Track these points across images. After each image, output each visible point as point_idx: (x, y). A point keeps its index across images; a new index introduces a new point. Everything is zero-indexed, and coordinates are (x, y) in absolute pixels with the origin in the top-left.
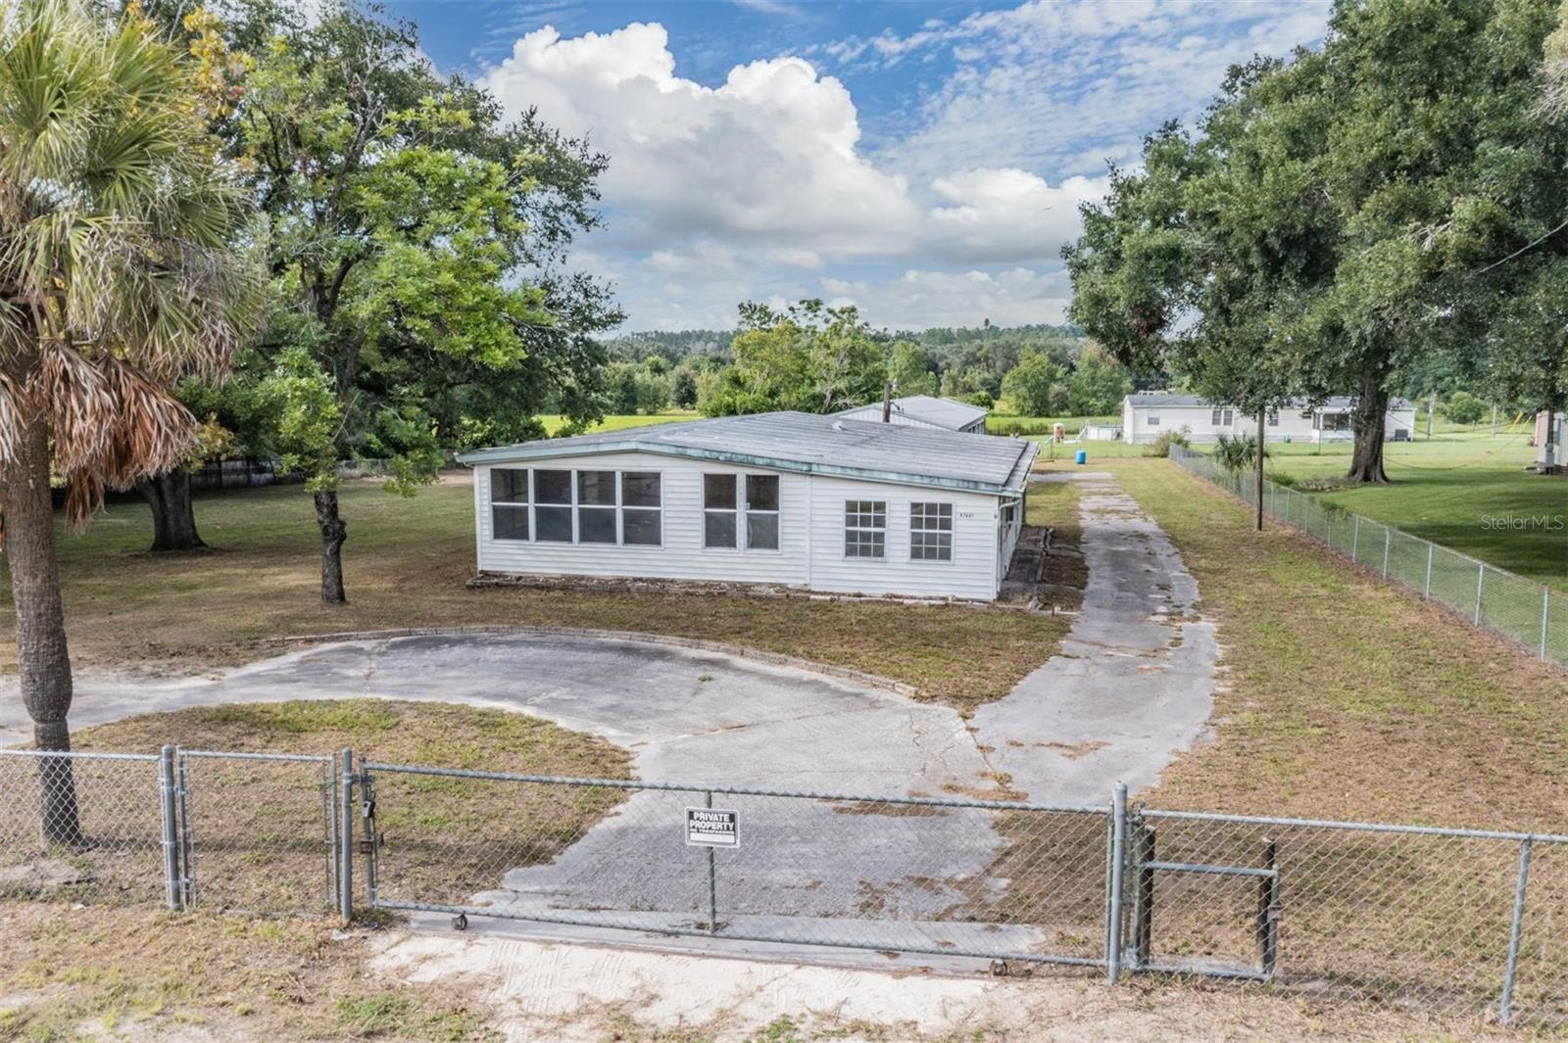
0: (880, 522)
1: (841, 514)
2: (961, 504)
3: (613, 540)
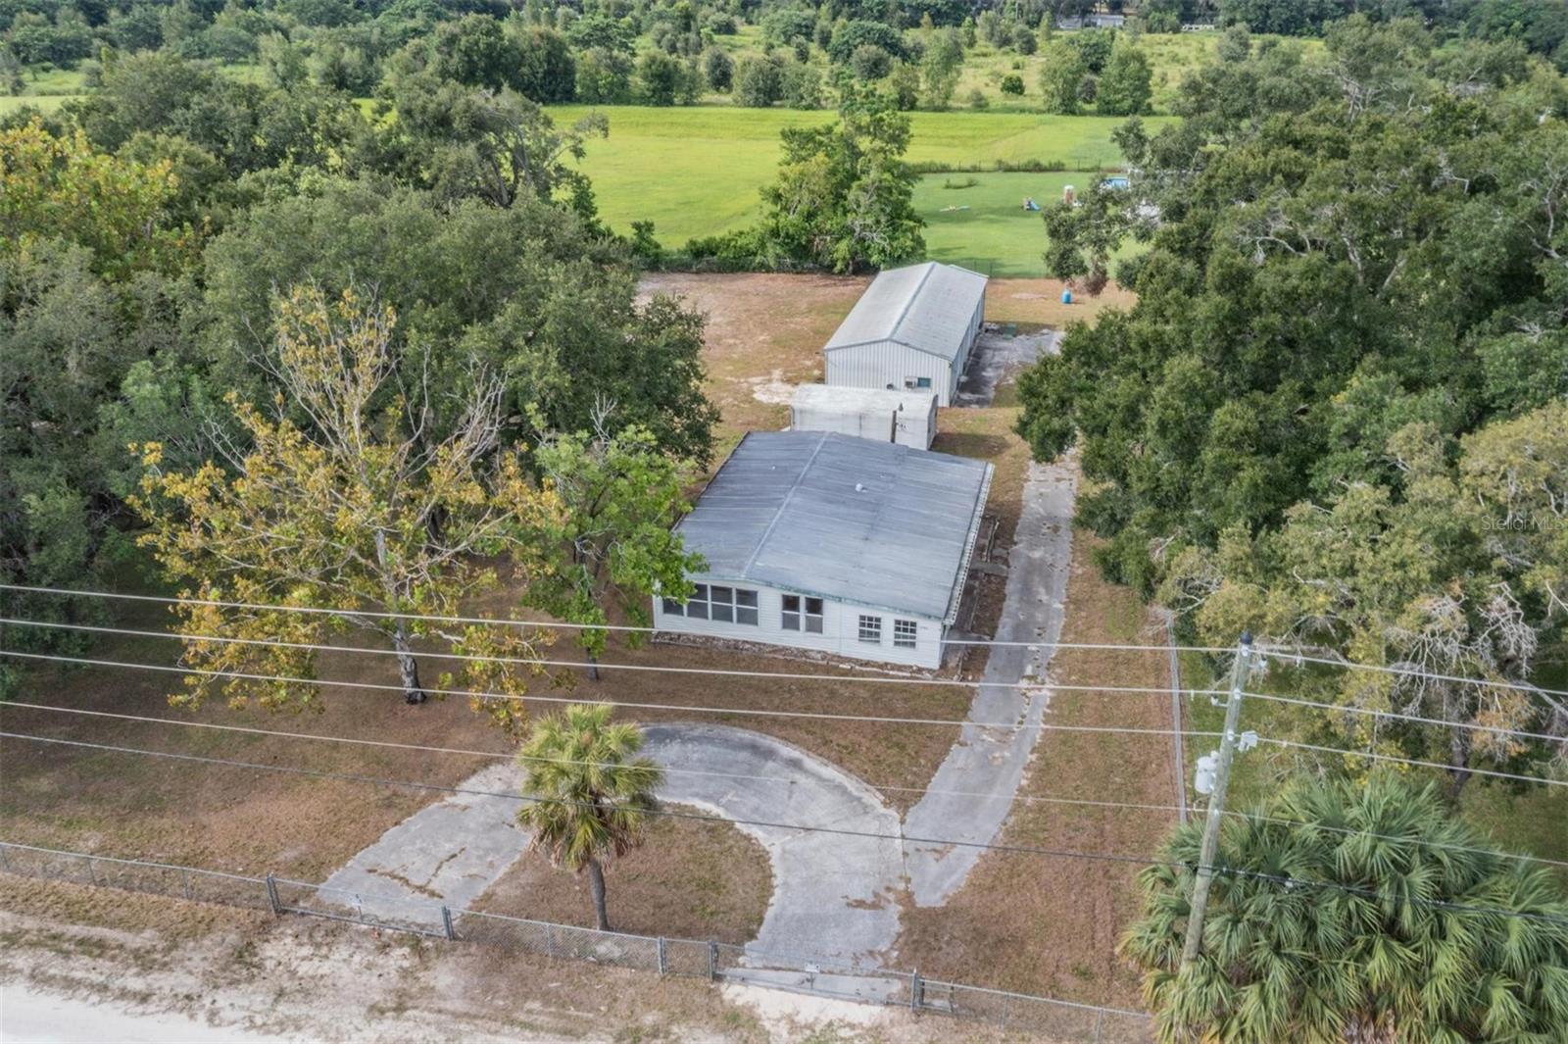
0: (878, 627)
1: (857, 621)
2: (921, 623)
3: (731, 620)
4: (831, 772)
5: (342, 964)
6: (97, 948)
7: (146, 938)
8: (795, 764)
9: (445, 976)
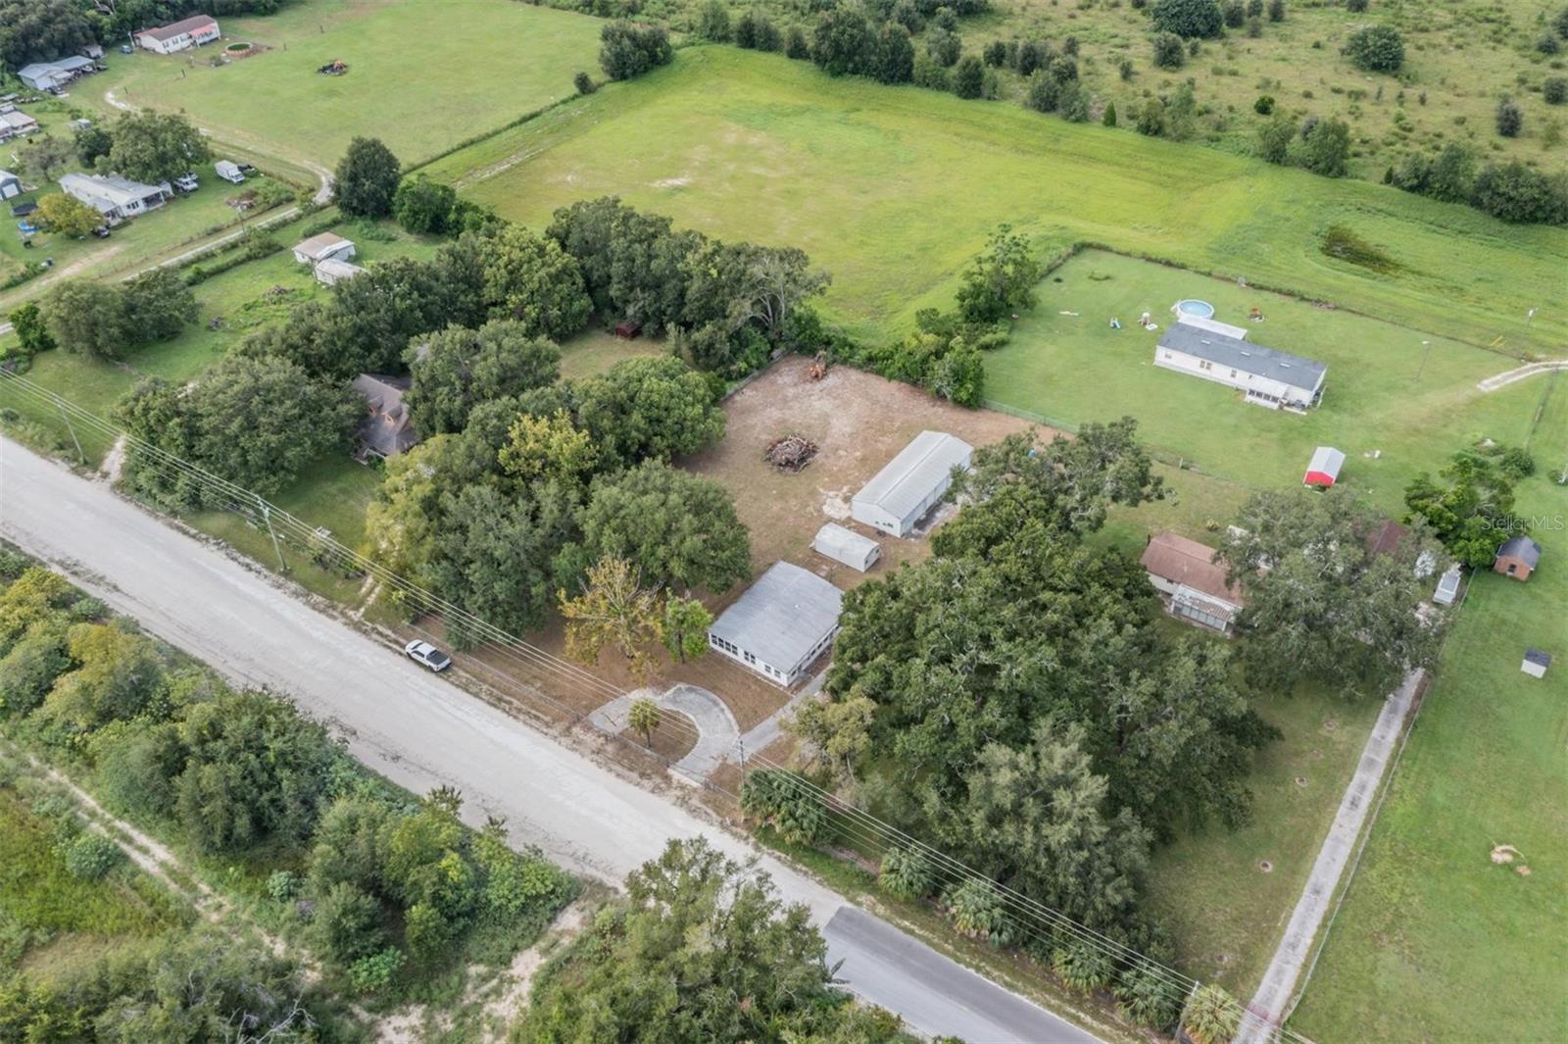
0: (773, 665)
4: (730, 716)
5: (589, 738)
6: (537, 718)
7: (547, 719)
8: (722, 710)
9: (610, 748)
